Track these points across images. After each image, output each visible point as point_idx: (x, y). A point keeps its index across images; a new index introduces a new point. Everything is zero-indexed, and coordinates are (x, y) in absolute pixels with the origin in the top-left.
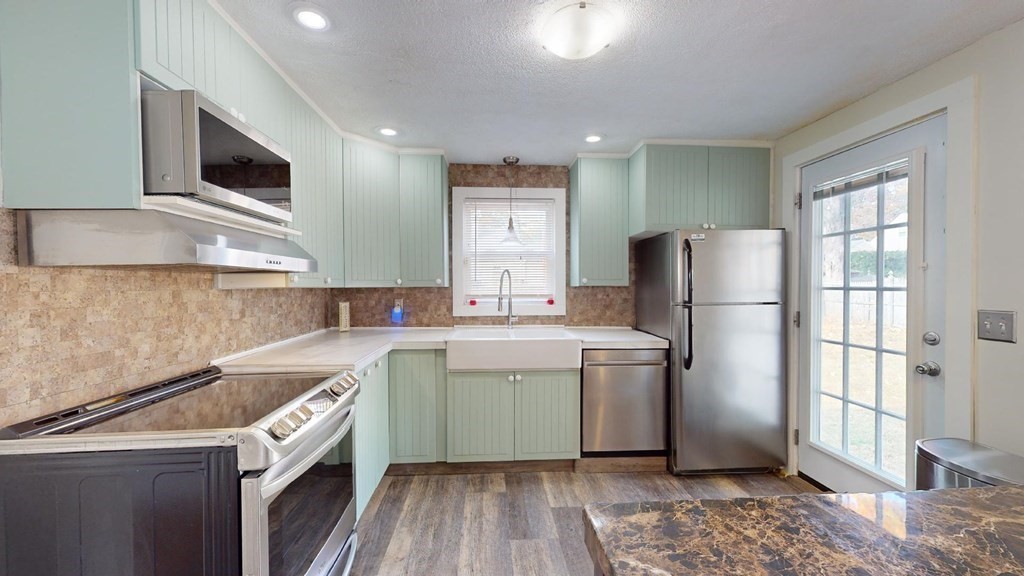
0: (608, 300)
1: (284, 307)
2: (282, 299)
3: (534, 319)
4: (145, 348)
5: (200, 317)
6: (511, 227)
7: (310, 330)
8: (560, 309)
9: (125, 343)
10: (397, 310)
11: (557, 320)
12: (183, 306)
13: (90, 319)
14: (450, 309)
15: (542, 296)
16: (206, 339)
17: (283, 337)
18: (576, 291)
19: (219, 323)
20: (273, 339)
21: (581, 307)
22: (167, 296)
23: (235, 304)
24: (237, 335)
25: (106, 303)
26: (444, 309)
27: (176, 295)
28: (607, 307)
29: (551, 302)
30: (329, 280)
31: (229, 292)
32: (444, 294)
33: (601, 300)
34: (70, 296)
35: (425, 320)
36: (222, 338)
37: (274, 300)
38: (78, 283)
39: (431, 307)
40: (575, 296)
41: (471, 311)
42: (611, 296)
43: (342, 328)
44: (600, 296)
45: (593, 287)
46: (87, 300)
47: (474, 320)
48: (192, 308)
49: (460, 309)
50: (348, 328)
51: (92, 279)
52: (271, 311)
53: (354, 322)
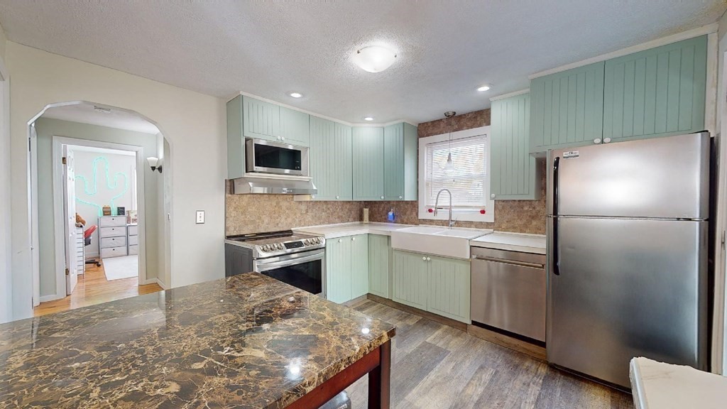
0: (534, 212)
1: (331, 209)
2: (329, 206)
3: (469, 224)
4: (266, 221)
5: (287, 211)
6: (449, 160)
7: (348, 221)
8: (489, 217)
9: (260, 218)
10: (391, 214)
11: (488, 225)
12: (280, 207)
13: (249, 210)
14: (417, 214)
15: (476, 207)
16: (290, 220)
17: (329, 223)
18: (503, 203)
19: (295, 214)
20: (323, 223)
21: (509, 217)
22: (274, 204)
23: (303, 207)
24: (304, 220)
25: (254, 205)
26: (414, 214)
27: (278, 203)
28: (533, 218)
29: (483, 212)
30: (338, 197)
31: (300, 202)
32: (414, 205)
33: (527, 211)
34: (243, 203)
35: (405, 221)
36: (297, 220)
37: (325, 206)
38: (246, 198)
39: (408, 213)
40: (503, 208)
41: (430, 216)
42: (538, 209)
43: (364, 222)
44: (526, 208)
45: (519, 201)
46: (248, 204)
47: (431, 222)
48: (284, 208)
49: (423, 214)
50: (368, 222)
51: (250, 198)
52: (323, 210)
53: (370, 220)
